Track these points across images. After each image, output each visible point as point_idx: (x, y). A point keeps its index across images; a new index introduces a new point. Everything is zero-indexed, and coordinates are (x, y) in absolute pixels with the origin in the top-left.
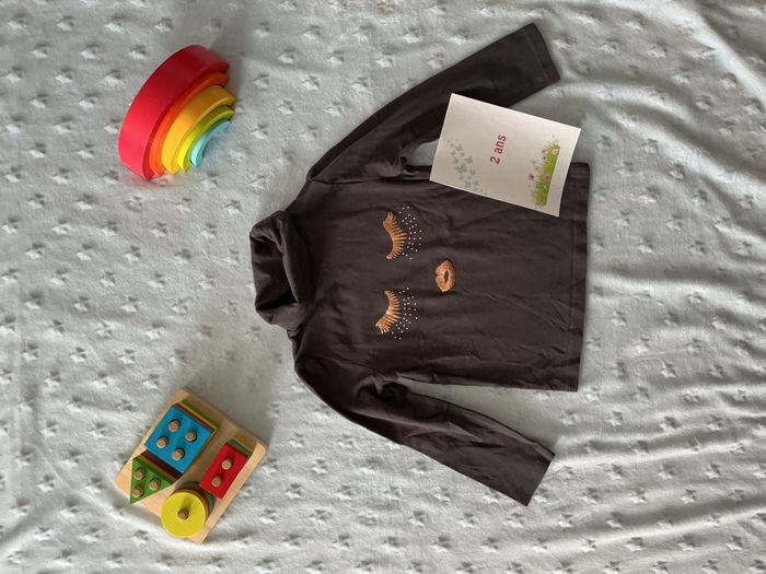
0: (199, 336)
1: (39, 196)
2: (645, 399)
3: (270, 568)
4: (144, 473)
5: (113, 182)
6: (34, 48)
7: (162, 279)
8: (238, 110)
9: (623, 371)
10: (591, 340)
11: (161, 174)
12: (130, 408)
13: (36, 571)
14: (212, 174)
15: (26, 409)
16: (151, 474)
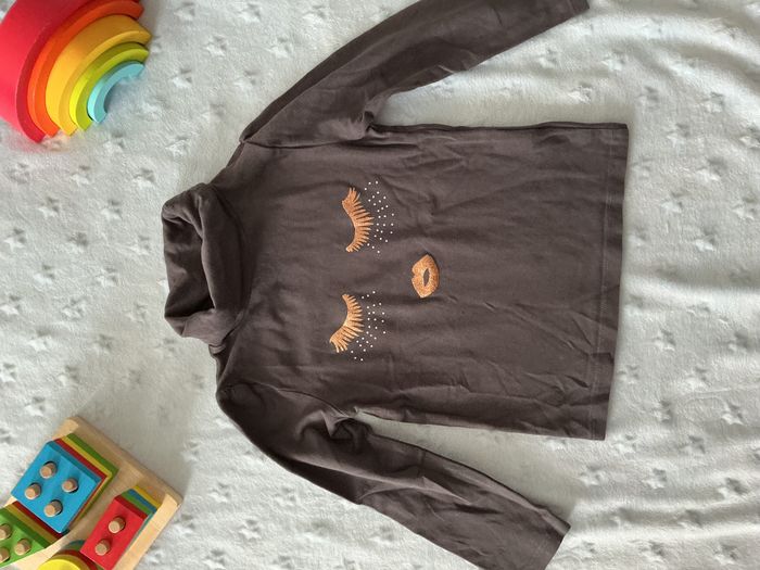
0: (96, 348)
2: (699, 454)
4: (9, 532)
7: (49, 272)
8: (154, 50)
9: (669, 412)
10: (626, 370)
11: (54, 134)
14: (117, 135)
16: (18, 533)
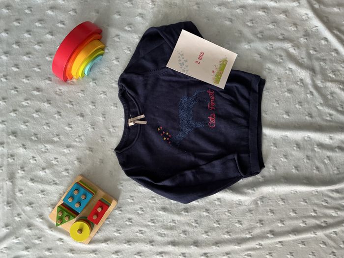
0: (88, 152)
1: (16, 88)
3: (118, 255)
4: (63, 213)
5: (49, 82)
6: (14, 21)
7: (71, 126)
8: (106, 51)
11: (71, 79)
12: (56, 184)
13: (13, 256)
14: (94, 80)
15: (9, 183)
16: (65, 213)
